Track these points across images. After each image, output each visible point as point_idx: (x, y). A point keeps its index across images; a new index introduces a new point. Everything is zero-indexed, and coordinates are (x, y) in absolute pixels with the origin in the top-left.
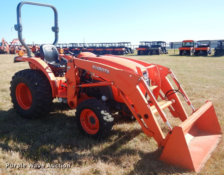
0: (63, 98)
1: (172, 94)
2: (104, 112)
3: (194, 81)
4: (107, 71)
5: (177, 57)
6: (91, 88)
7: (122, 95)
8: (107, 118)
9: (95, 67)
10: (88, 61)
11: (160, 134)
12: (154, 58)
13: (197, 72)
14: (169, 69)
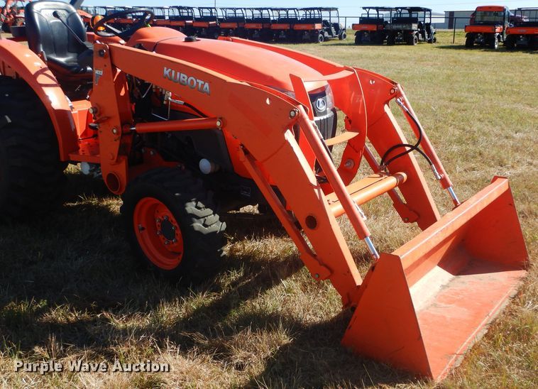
0: (91, 164)
1: (400, 155)
2: (197, 207)
3: (488, 118)
4: (203, 85)
5: (458, 51)
6: (170, 135)
7: (247, 160)
8: (205, 225)
9: (170, 73)
10: (154, 53)
11: (349, 271)
12: (397, 53)
13: (501, 94)
14: (393, 83)
